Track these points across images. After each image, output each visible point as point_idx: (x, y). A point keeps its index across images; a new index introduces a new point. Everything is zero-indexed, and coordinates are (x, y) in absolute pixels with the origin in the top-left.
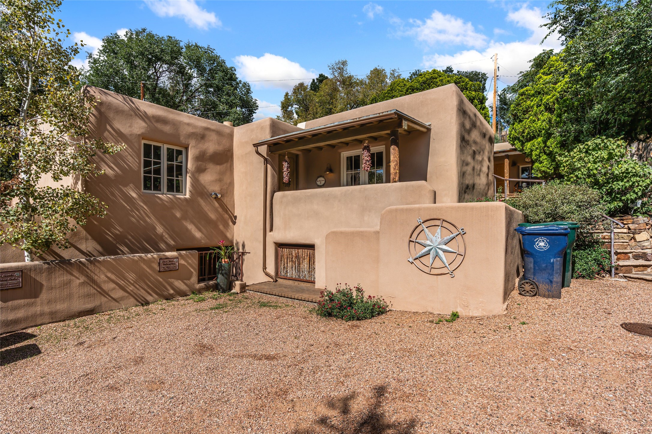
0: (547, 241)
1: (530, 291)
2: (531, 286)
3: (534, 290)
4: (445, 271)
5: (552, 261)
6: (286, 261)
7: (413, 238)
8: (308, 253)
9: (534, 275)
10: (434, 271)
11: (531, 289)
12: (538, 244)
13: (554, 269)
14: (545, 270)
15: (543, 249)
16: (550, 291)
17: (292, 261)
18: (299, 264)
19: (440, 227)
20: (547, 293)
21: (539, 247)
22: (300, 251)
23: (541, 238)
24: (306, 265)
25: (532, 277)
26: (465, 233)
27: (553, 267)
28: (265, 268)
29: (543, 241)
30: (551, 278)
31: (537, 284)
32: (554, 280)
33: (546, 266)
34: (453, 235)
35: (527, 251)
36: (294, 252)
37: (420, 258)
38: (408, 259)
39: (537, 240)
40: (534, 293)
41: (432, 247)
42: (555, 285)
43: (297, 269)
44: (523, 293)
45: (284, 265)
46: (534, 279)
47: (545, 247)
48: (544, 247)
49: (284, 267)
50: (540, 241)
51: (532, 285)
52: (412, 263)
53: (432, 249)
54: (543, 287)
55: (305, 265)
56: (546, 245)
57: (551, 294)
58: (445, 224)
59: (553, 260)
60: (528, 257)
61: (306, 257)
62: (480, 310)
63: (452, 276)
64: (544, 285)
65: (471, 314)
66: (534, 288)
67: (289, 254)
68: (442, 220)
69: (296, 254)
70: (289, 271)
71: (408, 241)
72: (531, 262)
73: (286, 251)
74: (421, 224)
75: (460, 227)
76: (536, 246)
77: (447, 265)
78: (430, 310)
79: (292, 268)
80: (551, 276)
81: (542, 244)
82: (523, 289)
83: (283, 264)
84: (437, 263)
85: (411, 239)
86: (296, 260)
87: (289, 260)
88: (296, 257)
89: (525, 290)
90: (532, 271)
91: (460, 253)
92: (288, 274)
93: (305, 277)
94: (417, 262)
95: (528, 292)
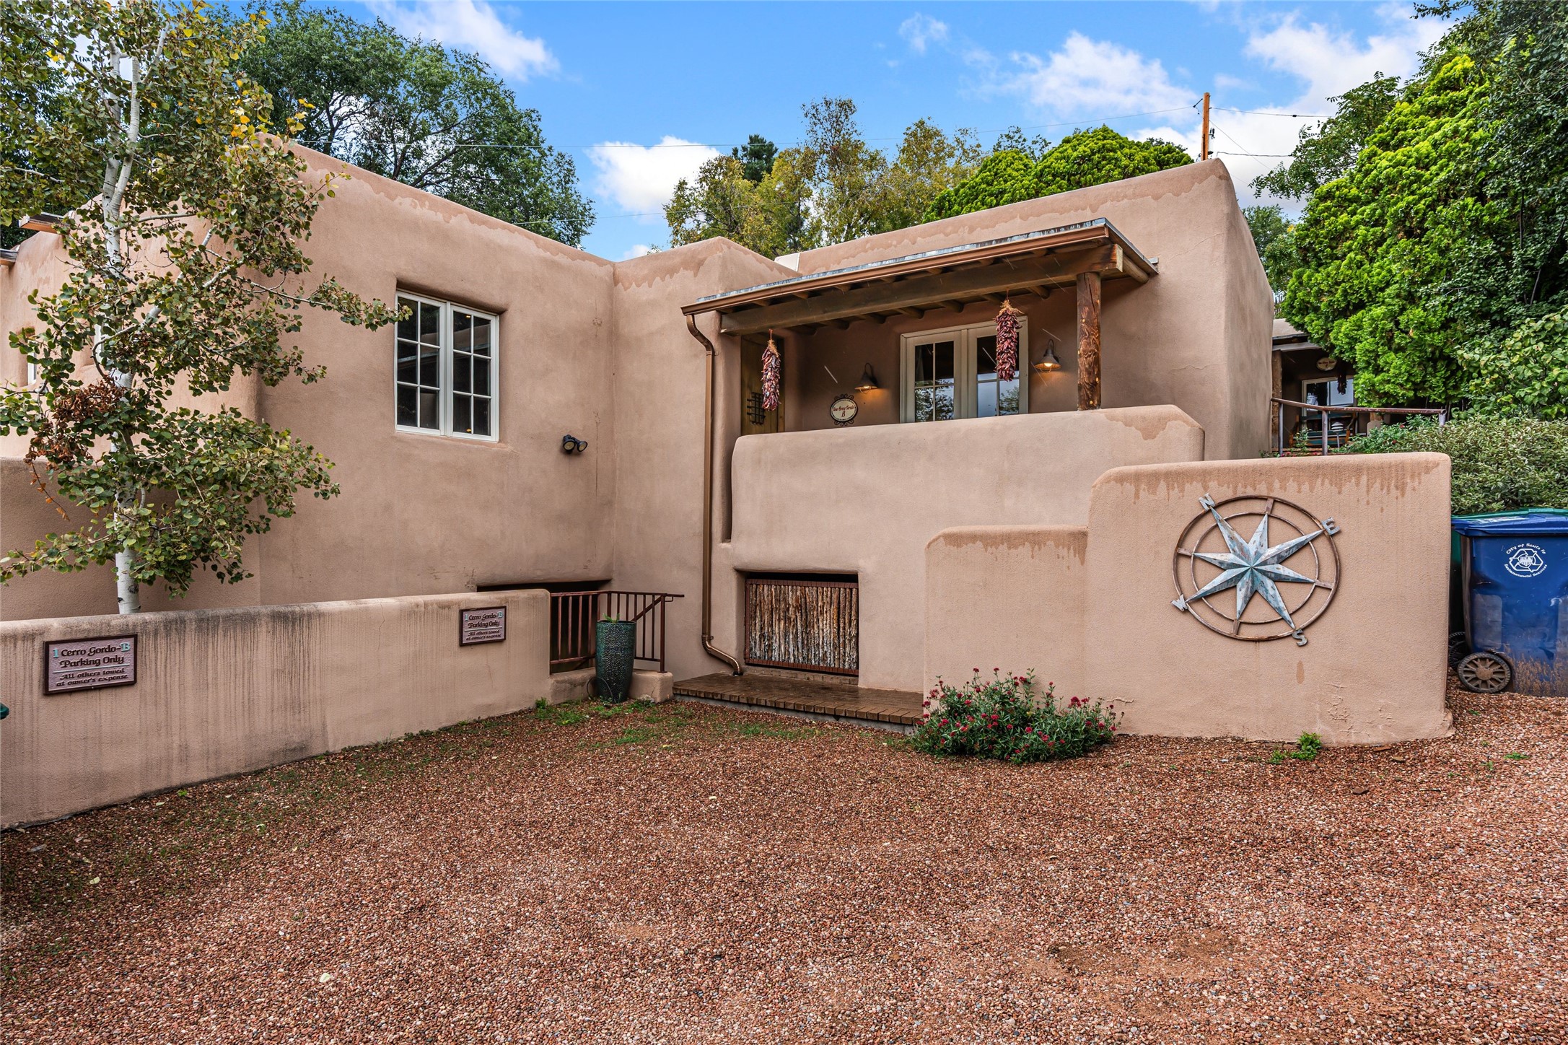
0: (1539, 553)
1: (1492, 679)
2: (1496, 668)
3: (1501, 676)
4: (1281, 630)
5: (1553, 602)
6: (766, 618)
7: (1190, 546)
8: (835, 596)
9: (1504, 640)
10: (1247, 632)
11: (1494, 676)
12: (1515, 562)
13: (1559, 623)
14: (1534, 626)
15: (1529, 573)
16: (1548, 679)
17: (787, 619)
18: (807, 625)
19: (1265, 518)
20: (1537, 685)
21: (1518, 567)
22: (810, 591)
23: (1525, 547)
24: (827, 629)
25: (1499, 643)
26: (1339, 532)
27: (1556, 618)
28: (706, 635)
29: (1530, 553)
30: (1548, 645)
31: (1511, 661)
32: (1558, 649)
33: (1538, 617)
34: (1303, 539)
35: (1486, 579)
36: (792, 593)
37: (1206, 597)
38: (1174, 602)
39: (1514, 552)
40: (1503, 684)
41: (1243, 570)
42: (1561, 665)
43: (800, 639)
44: (1472, 685)
45: (762, 629)
46: (1501, 649)
47: (1536, 567)
48: (1532, 567)
49: (762, 636)
50: (1522, 552)
51: (1496, 663)
52: (1186, 611)
53: (1243, 574)
54: (1526, 669)
55: (825, 628)
56: (1538, 562)
57: (1547, 685)
58: (1280, 511)
59: (1557, 602)
60: (1484, 593)
61: (826, 607)
62: (1380, 727)
63: (1301, 643)
64: (1529, 665)
65: (1353, 740)
66: (1503, 673)
67: (778, 601)
68: (1272, 501)
69: (797, 601)
70: (775, 645)
71: (1171, 555)
72: (1494, 607)
73: (767, 592)
74: (1210, 511)
75: (1323, 516)
76: (1510, 567)
77: (1286, 614)
78: (1235, 731)
79: (786, 635)
80: (1549, 640)
81: (1527, 561)
82: (1471, 676)
83: (758, 627)
84: (1259, 611)
85: (1182, 551)
86: (798, 615)
87: (775, 617)
88: (798, 608)
89: (1476, 679)
90: (1498, 628)
91: (1322, 584)
92: (775, 654)
93: (824, 660)
94: (1199, 610)
95: (1485, 682)
